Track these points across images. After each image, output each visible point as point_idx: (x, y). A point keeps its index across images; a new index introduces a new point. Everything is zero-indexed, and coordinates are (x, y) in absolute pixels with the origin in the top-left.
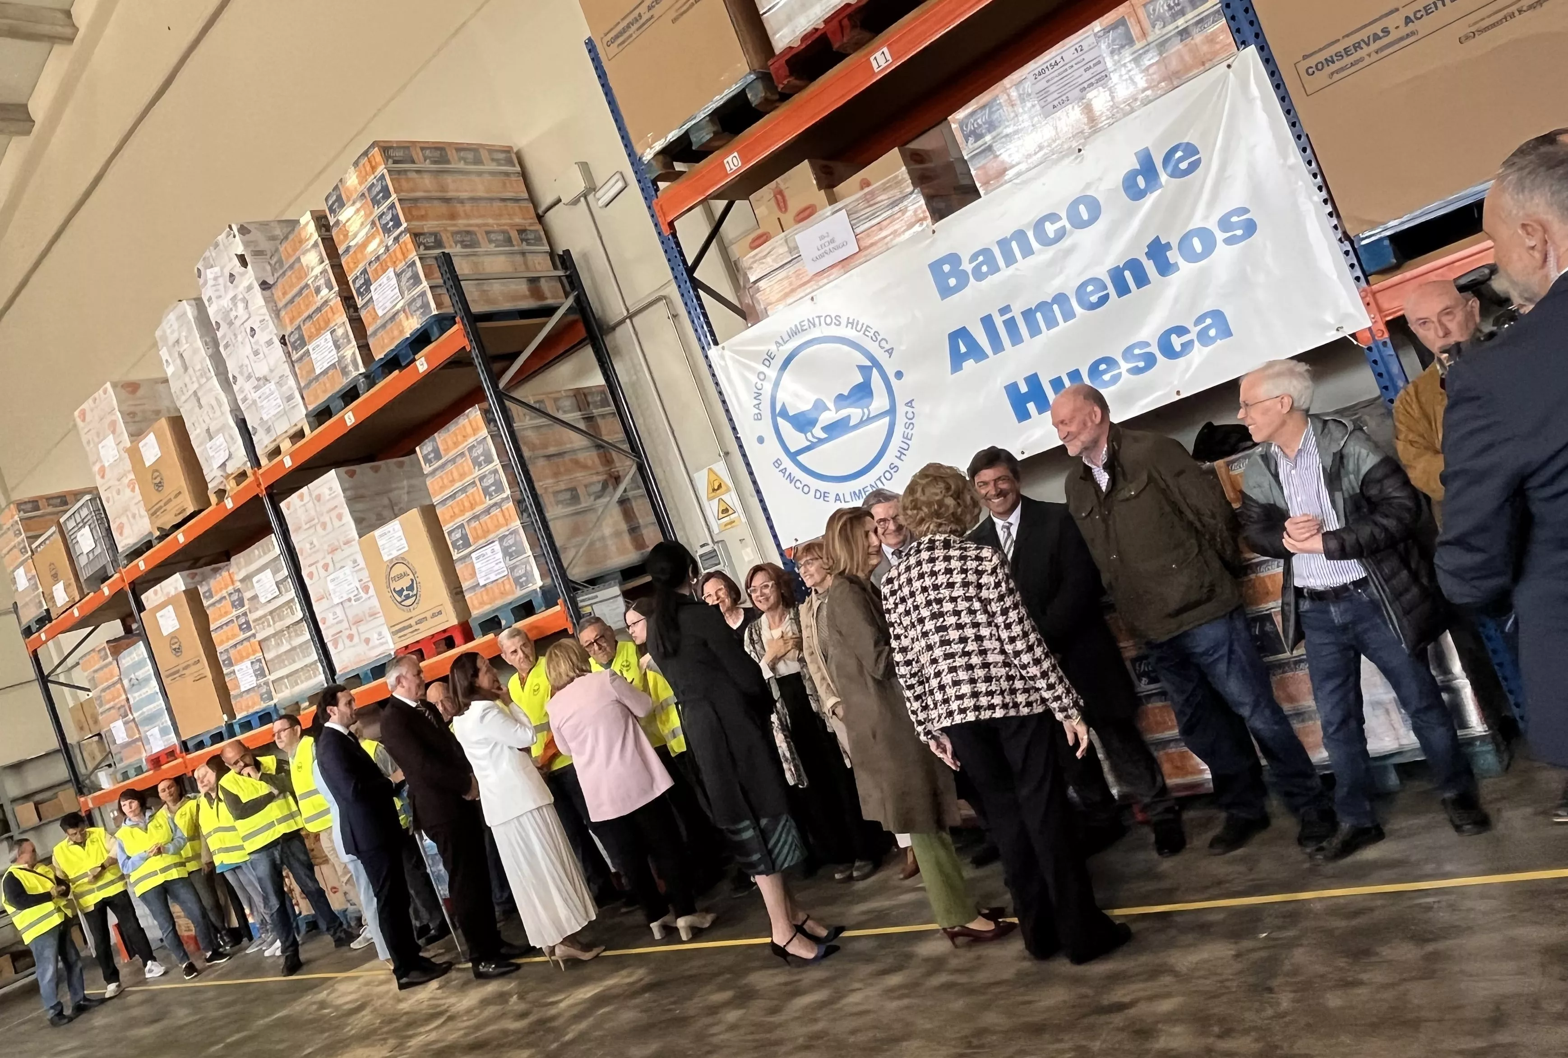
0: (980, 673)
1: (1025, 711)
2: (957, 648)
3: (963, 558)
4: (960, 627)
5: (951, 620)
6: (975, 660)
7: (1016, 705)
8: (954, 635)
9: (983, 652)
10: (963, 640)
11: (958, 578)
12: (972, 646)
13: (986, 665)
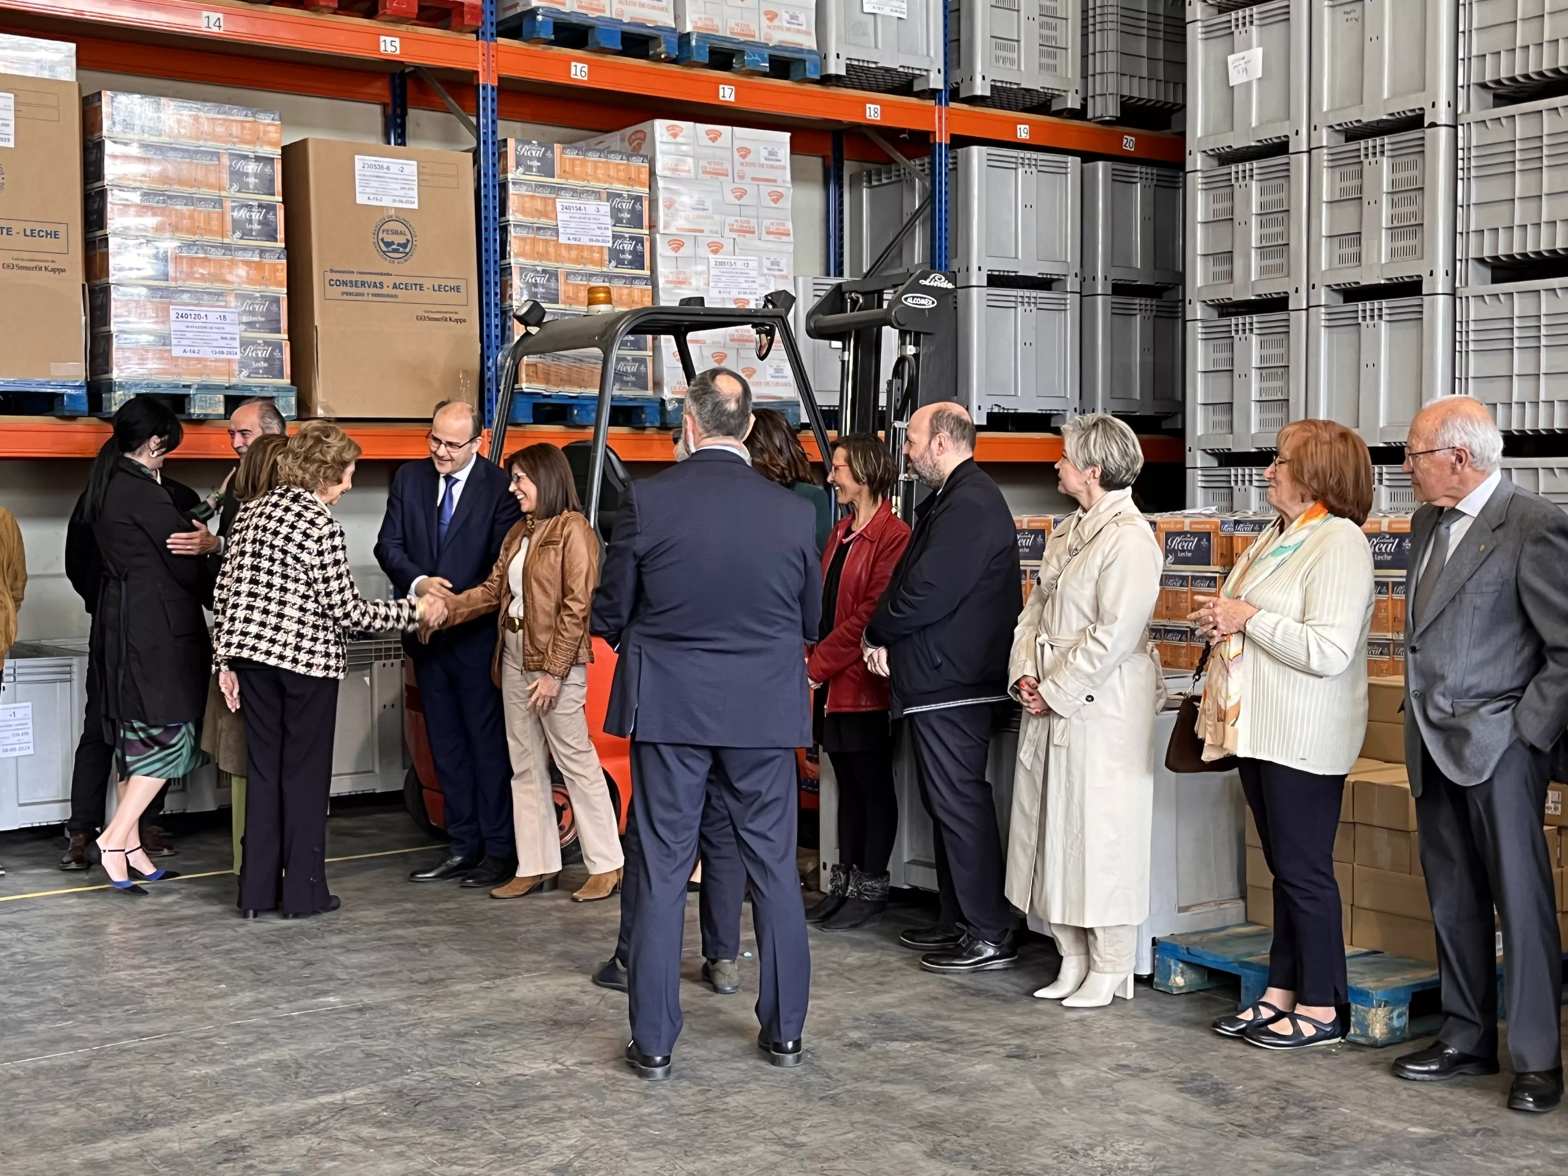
0: (272, 620)
1: (301, 669)
2: (262, 590)
3: (299, 515)
4: (270, 573)
5: (266, 564)
6: (274, 607)
7: (295, 661)
8: (263, 578)
9: (282, 603)
10: (269, 586)
11: (284, 530)
12: (275, 594)
13: (281, 616)
